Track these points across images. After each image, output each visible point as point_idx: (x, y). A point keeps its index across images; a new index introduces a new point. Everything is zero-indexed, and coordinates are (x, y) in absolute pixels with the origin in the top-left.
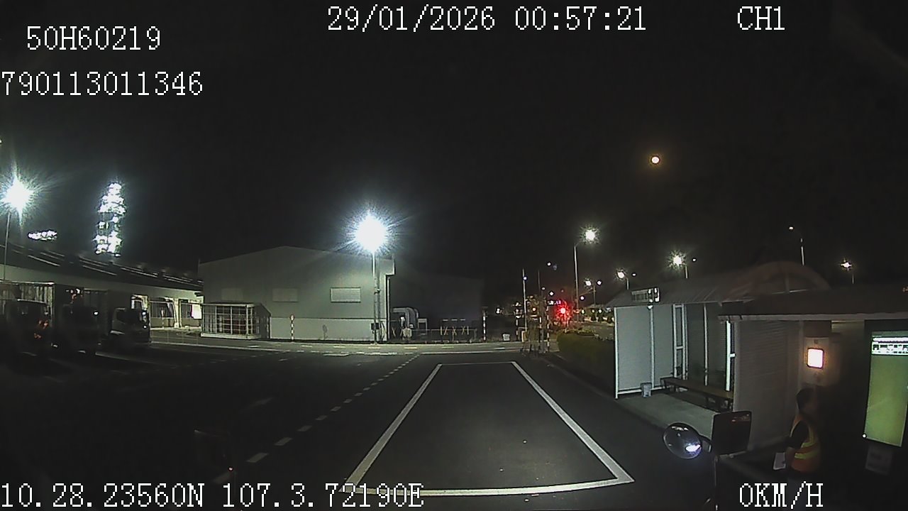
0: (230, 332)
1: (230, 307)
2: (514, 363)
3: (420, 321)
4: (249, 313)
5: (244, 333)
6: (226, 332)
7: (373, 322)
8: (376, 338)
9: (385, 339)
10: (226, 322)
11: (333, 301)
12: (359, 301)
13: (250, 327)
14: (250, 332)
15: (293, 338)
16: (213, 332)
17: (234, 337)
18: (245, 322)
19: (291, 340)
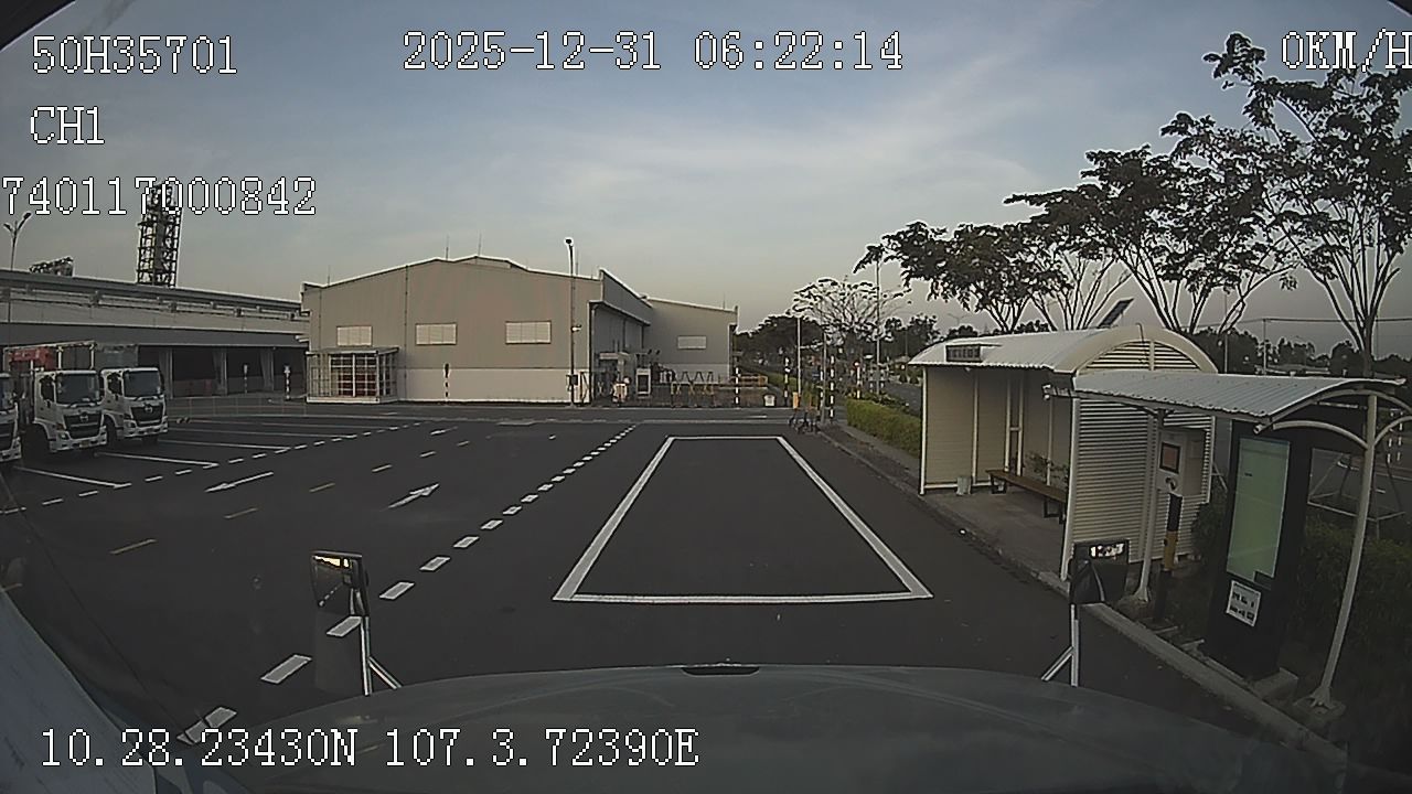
0: (351, 393)
1: (351, 355)
2: (780, 439)
3: (640, 372)
4: (381, 362)
5: (373, 394)
6: (345, 393)
7: (570, 374)
8: (573, 400)
9: (587, 400)
10: (345, 378)
11: (508, 342)
12: (549, 341)
13: (381, 385)
14: (381, 392)
15: (446, 400)
16: (326, 395)
17: (359, 400)
18: (374, 378)
19: (444, 402)
